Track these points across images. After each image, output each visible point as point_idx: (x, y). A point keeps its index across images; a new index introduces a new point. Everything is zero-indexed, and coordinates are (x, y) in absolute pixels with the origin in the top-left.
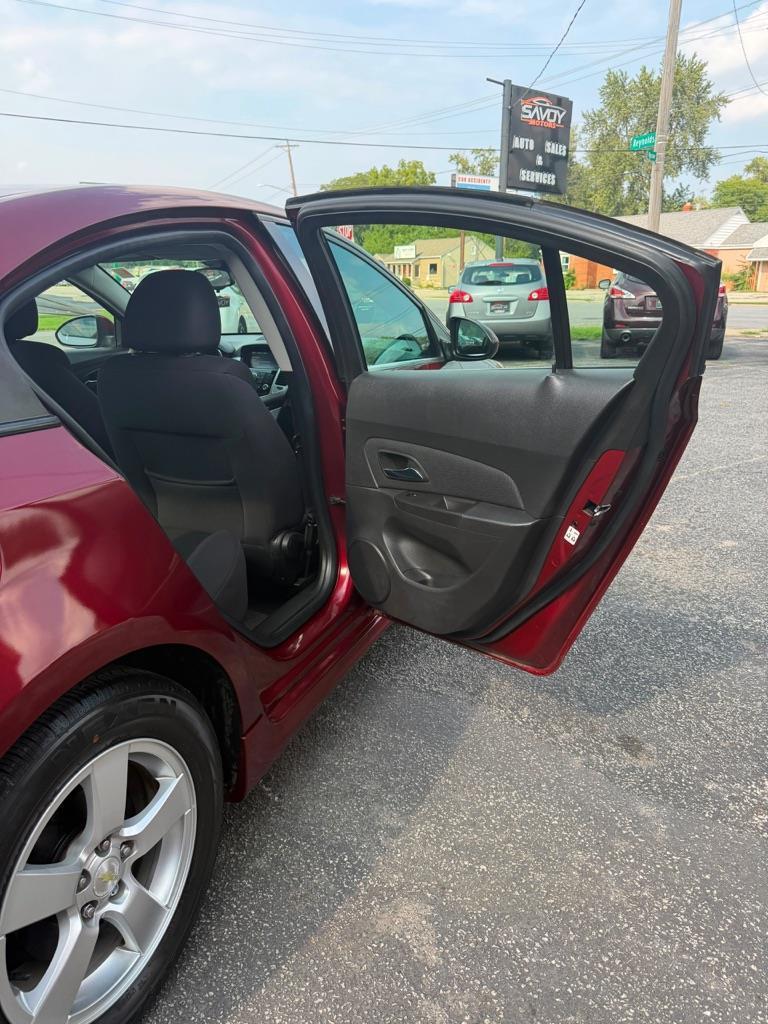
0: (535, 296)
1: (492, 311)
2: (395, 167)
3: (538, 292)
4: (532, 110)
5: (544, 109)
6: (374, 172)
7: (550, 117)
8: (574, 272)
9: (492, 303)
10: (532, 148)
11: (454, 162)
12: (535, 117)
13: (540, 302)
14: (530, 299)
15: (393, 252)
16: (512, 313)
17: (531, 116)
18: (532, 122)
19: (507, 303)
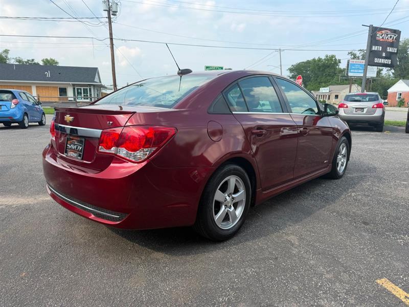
0: (375, 106)
1: (356, 111)
2: (323, 57)
3: (376, 105)
4: (381, 35)
5: (387, 35)
6: (314, 60)
7: (390, 38)
8: (404, 99)
9: (356, 108)
10: (380, 50)
11: (350, 55)
12: (383, 38)
13: (378, 109)
14: (373, 107)
15: (319, 90)
16: (365, 112)
17: (381, 38)
18: (382, 40)
19: (363, 109)
